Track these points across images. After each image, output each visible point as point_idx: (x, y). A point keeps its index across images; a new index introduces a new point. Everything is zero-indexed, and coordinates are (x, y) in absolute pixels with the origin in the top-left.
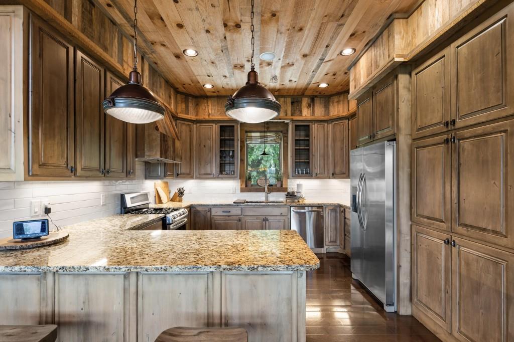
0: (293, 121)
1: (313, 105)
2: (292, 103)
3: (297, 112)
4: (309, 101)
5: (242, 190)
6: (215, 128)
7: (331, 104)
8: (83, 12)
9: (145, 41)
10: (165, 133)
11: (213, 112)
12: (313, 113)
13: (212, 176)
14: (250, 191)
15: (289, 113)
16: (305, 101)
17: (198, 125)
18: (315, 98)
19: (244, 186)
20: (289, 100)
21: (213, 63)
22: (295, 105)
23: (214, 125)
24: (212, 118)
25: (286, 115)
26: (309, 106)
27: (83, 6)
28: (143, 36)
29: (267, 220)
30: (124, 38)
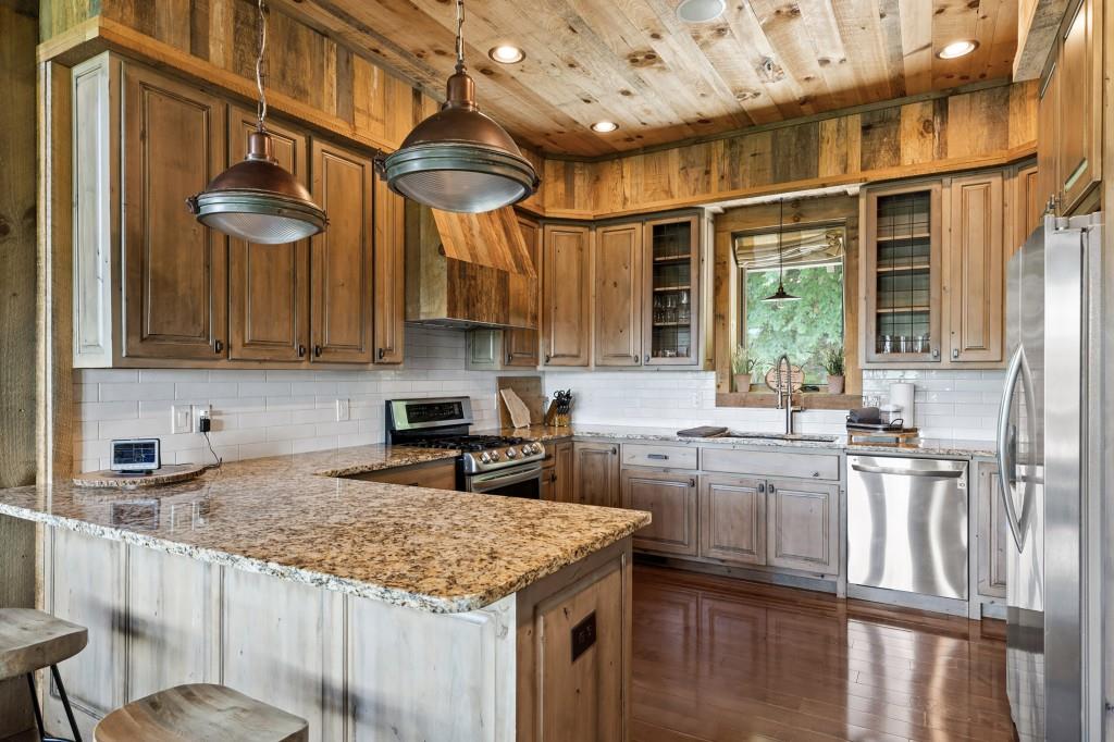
0: (870, 186)
1: (944, 122)
2: (866, 129)
3: (884, 156)
4: (928, 111)
5: (721, 401)
6: (642, 234)
7: (1014, 104)
8: (236, 31)
9: (403, 53)
10: (468, 259)
11: (634, 193)
12: (943, 150)
13: (630, 362)
14: (744, 403)
15: (855, 161)
16: (912, 115)
17: (600, 230)
18: (950, 99)
19: (725, 389)
20: (854, 123)
21: (572, 66)
22: (877, 133)
23: (638, 226)
24: (632, 208)
25: (845, 170)
26: (927, 126)
27: (236, 18)
28: (394, 46)
29: (773, 490)
30: (356, 60)
